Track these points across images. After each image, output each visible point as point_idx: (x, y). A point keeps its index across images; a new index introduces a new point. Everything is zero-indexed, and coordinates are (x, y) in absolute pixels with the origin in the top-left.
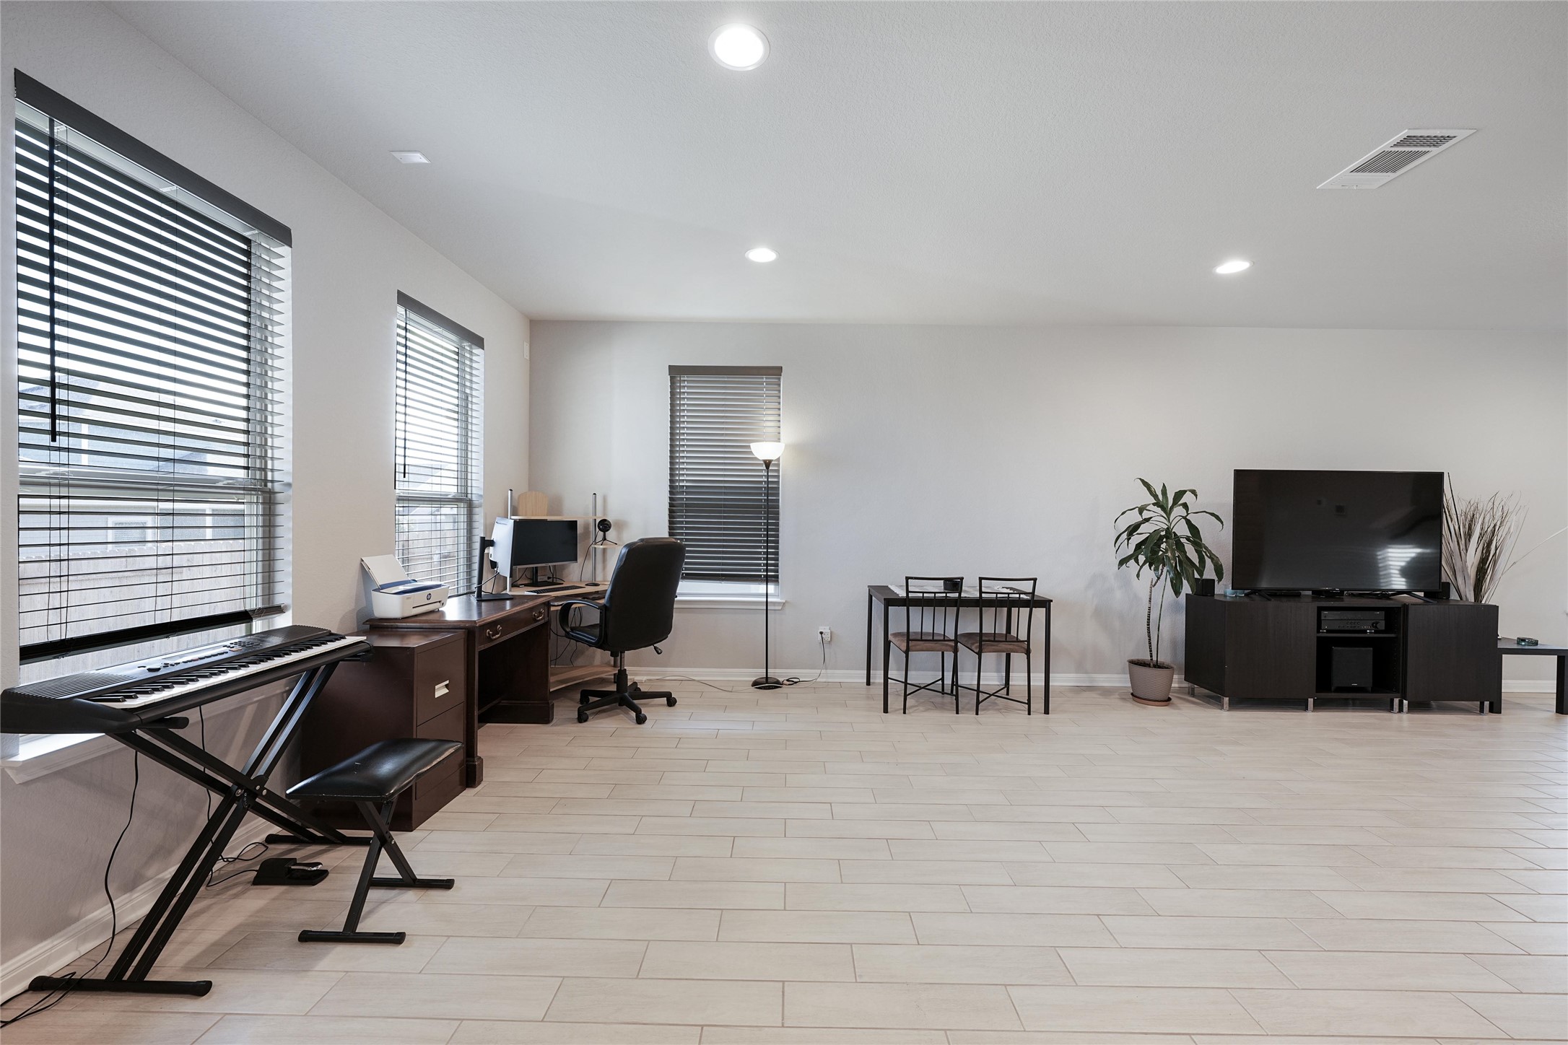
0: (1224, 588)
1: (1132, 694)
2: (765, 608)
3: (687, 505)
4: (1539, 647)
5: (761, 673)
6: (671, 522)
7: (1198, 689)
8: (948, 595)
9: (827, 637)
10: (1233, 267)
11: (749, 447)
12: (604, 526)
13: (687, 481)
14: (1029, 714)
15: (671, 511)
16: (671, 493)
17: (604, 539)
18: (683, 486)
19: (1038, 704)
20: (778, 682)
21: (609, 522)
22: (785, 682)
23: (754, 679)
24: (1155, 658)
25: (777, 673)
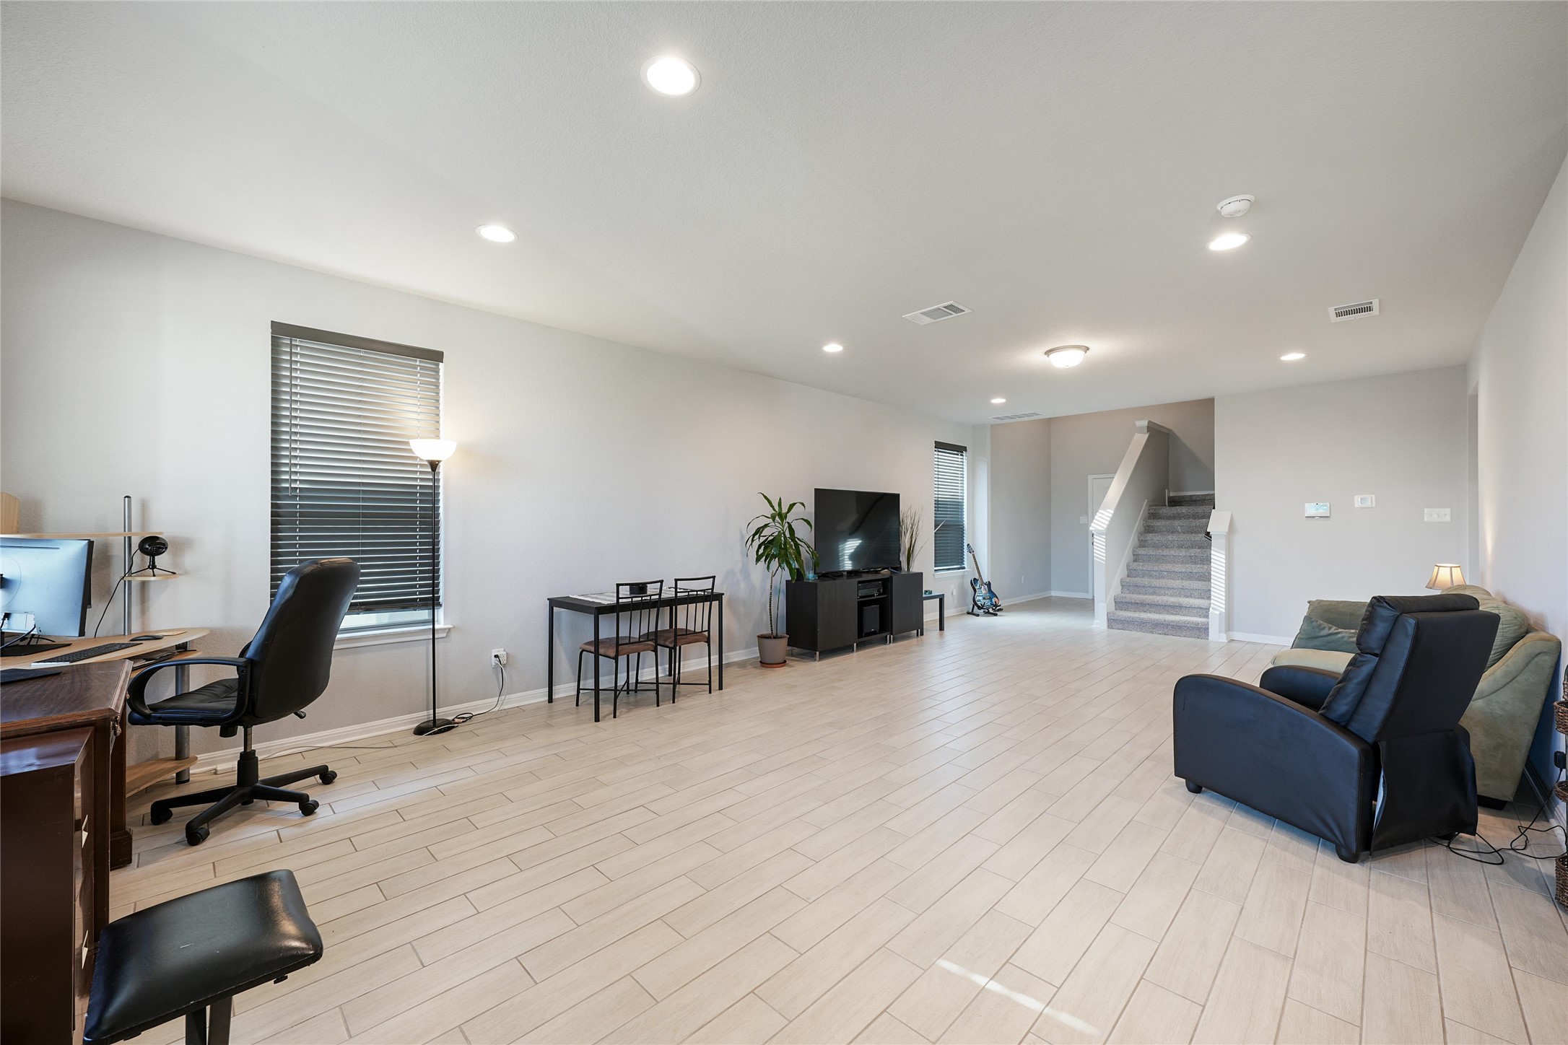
0: (810, 576)
1: (761, 662)
2: (431, 637)
3: (302, 514)
4: (932, 595)
5: (424, 716)
6: (273, 538)
7: (796, 650)
8: (634, 599)
9: (504, 660)
10: (833, 348)
11: (407, 443)
12: (153, 546)
13: (302, 481)
14: (710, 693)
15: (273, 523)
16: (273, 497)
17: (153, 566)
18: (296, 488)
19: (715, 684)
20: (449, 722)
21: (163, 539)
22: (457, 720)
23: (415, 725)
24: (774, 632)
25: (445, 712)
